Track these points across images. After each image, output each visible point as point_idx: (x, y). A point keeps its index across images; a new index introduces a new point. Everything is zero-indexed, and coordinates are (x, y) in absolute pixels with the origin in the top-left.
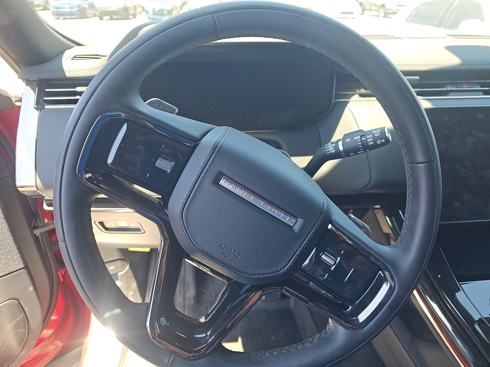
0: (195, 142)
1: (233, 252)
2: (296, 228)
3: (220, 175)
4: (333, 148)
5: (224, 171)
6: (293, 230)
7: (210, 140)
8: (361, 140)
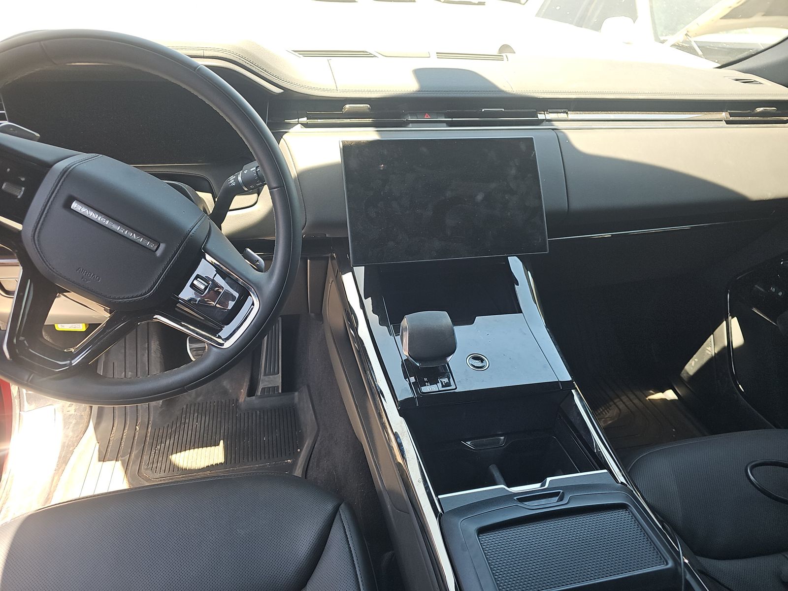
0: (47, 166)
1: (93, 276)
2: (159, 253)
3: (71, 199)
4: (233, 180)
5: (75, 195)
6: (155, 255)
7: (61, 166)
8: (256, 171)
